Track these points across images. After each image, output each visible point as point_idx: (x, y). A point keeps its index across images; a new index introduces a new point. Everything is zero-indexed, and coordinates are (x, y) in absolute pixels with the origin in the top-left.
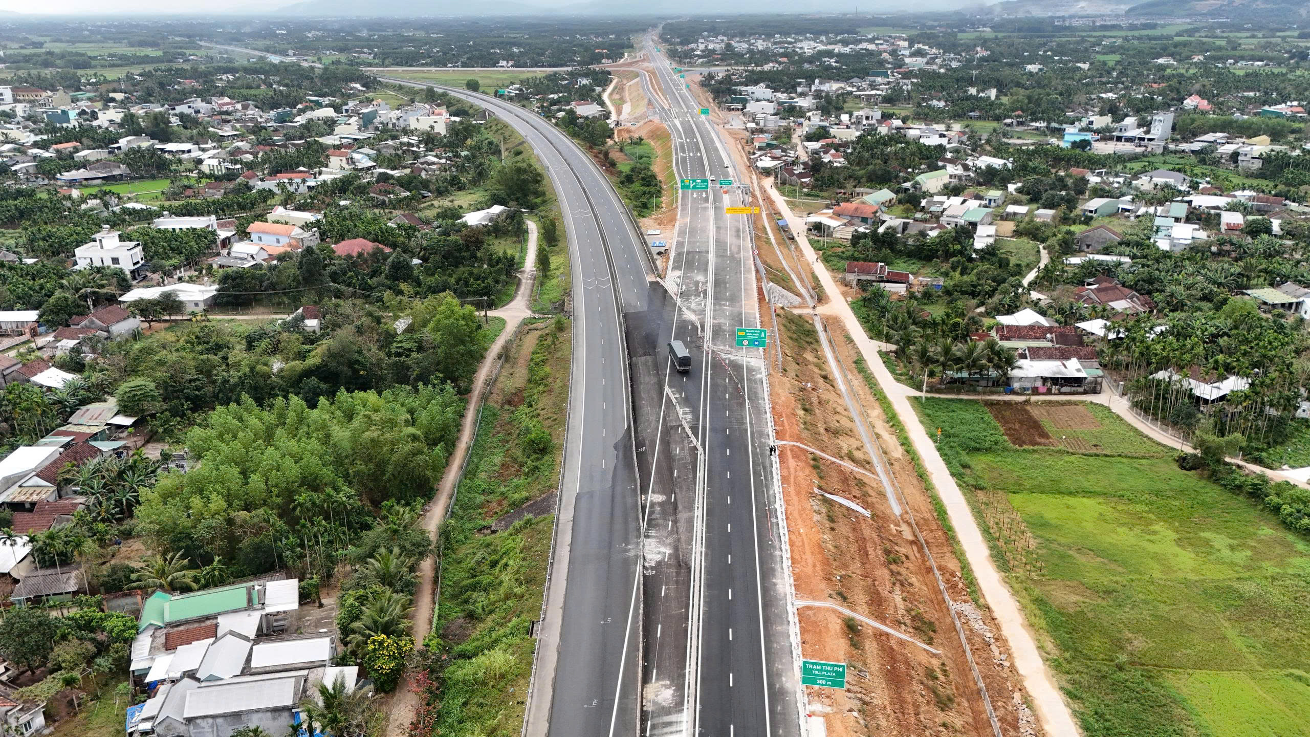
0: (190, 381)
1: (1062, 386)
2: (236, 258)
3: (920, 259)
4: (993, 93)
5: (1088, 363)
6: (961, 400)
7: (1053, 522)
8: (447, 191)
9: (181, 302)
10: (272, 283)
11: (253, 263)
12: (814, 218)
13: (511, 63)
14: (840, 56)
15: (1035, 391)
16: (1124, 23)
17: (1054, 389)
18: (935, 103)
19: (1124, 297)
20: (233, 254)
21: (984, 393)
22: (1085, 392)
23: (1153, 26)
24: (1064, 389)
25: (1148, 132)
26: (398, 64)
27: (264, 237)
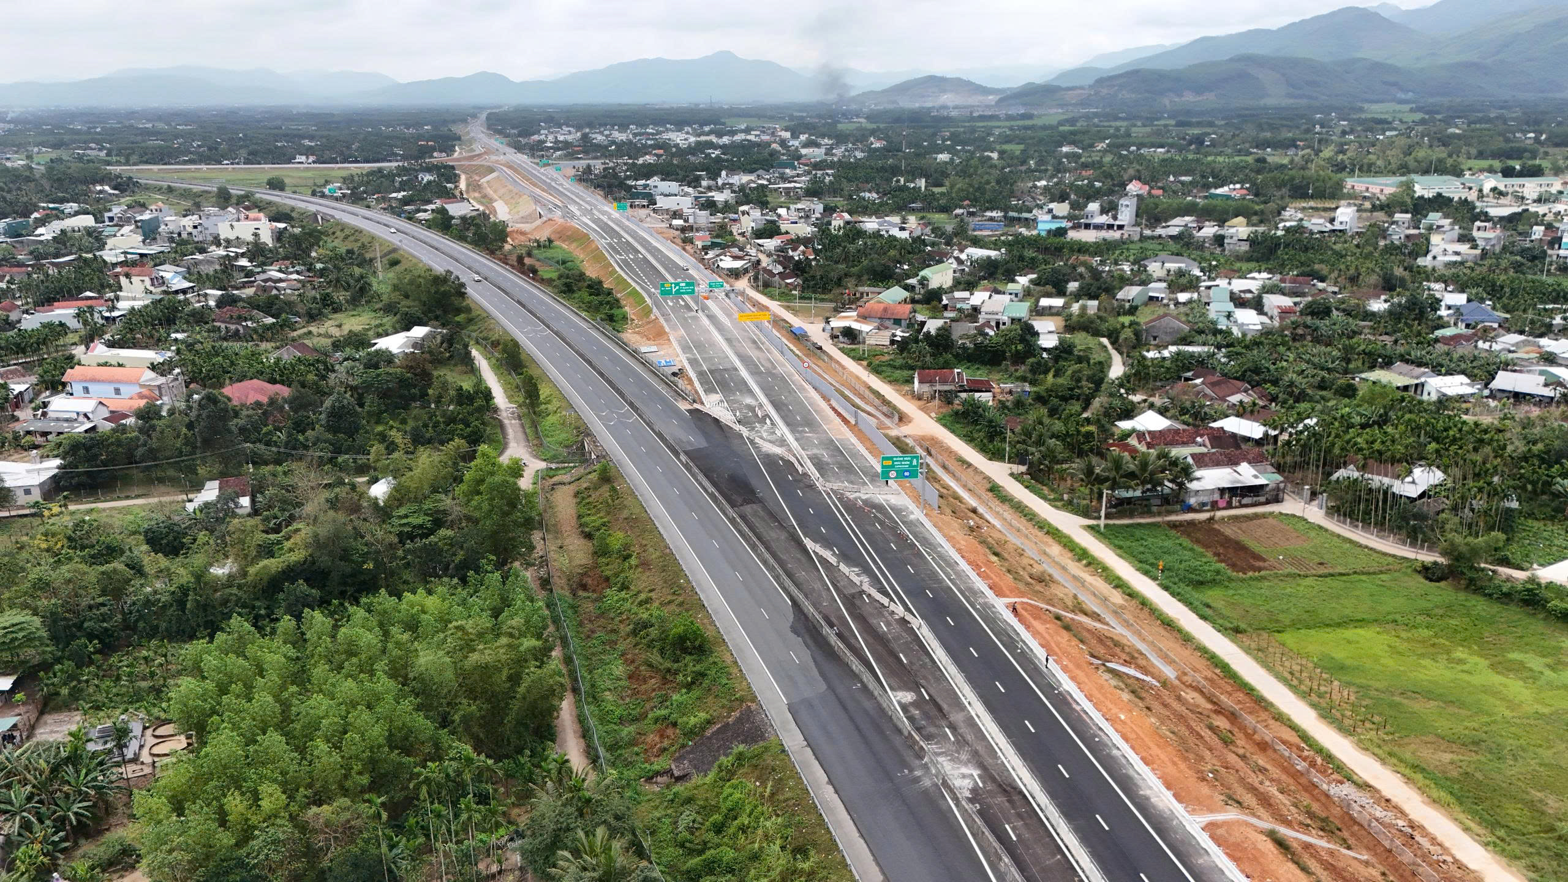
0: (90, 607)
1: (1243, 496)
2: (58, 419)
3: (984, 363)
4: (922, 183)
5: (1261, 466)
6: (1139, 524)
7: (1348, 662)
8: (320, 313)
9: (9, 490)
10: (151, 450)
11: (89, 425)
12: (837, 323)
13: (311, 159)
14: (723, 147)
15: (1214, 506)
16: (1002, 113)
17: (1235, 501)
18: (867, 195)
19: (1238, 391)
20: (51, 415)
21: (1159, 514)
22: (1268, 502)
23: (1030, 117)
24: (1246, 501)
25: (1115, 218)
26: (147, 162)
27: (92, 387)
